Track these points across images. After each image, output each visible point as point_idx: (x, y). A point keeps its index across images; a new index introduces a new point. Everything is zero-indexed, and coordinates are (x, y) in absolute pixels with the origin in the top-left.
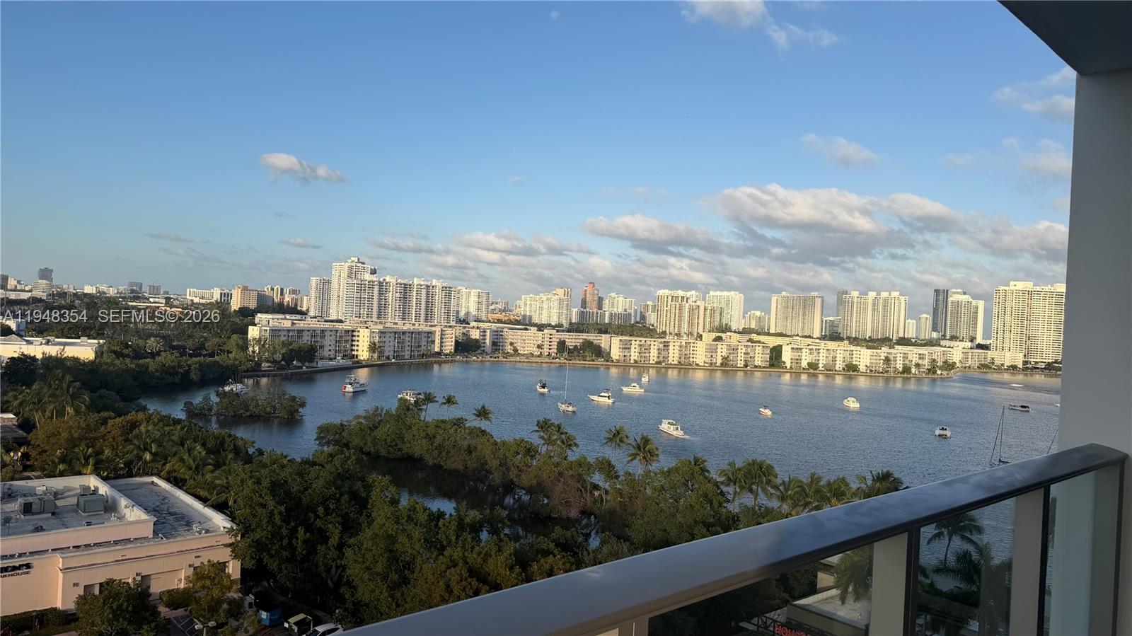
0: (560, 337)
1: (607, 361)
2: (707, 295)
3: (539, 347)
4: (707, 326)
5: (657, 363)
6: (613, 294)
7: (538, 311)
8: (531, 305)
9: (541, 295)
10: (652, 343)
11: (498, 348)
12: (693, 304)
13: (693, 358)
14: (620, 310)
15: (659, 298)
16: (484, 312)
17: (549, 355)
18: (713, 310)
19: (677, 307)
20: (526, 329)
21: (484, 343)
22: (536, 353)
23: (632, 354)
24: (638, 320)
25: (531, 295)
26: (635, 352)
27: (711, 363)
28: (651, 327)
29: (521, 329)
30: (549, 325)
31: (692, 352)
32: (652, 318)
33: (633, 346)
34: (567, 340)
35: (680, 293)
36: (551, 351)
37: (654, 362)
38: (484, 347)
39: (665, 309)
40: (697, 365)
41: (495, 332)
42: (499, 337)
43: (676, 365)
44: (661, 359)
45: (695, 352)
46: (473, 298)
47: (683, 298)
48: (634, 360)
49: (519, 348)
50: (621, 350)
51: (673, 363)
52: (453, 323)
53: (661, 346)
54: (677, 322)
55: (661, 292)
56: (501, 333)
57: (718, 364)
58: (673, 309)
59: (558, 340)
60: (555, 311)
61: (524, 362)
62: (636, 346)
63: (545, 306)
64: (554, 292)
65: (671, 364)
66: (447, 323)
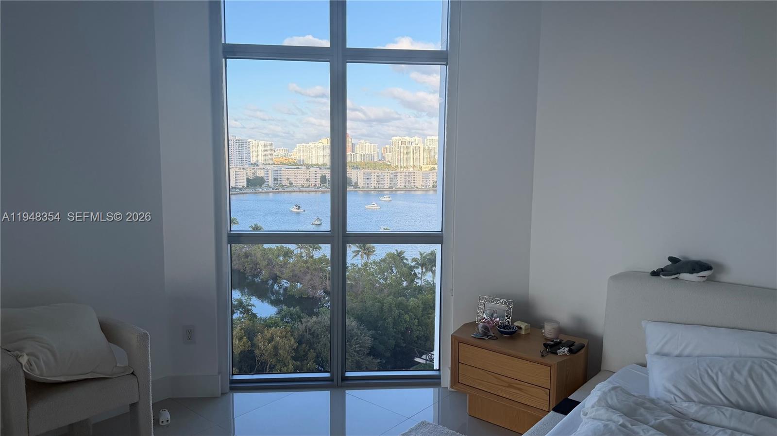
0: (322, 173)
1: (356, 188)
2: (426, 139)
3: (307, 180)
4: (426, 161)
5: (389, 188)
6: (362, 141)
7: (308, 155)
8: (303, 151)
9: (310, 143)
10: (386, 174)
11: (278, 182)
12: (416, 146)
13: (414, 183)
14: (367, 152)
15: (393, 143)
16: (270, 157)
17: (315, 185)
18: (429, 149)
19: (405, 148)
20: (298, 168)
21: (268, 179)
22: (306, 185)
23: (372, 182)
24: (380, 159)
25: (303, 144)
26: (374, 181)
27: (426, 186)
28: (388, 163)
29: (295, 169)
30: (317, 165)
31: (413, 179)
32: (389, 157)
33: (373, 177)
34: (327, 175)
35: (408, 138)
36: (316, 183)
37: (387, 187)
38: (268, 182)
39: (397, 150)
40: (417, 187)
41: (275, 171)
42: (278, 175)
43: (402, 188)
44: (392, 185)
45: (415, 179)
46: (261, 148)
47: (409, 142)
48: (374, 186)
49: (293, 182)
50: (365, 180)
51: (401, 187)
52: (246, 166)
53: (392, 176)
54: (405, 159)
55: (394, 139)
56: (280, 172)
57: (431, 186)
58: (402, 150)
59: (321, 175)
60: (321, 154)
61: (296, 191)
62: (375, 177)
63: (313, 151)
64: (320, 141)
65: (399, 188)
66: (242, 166)
